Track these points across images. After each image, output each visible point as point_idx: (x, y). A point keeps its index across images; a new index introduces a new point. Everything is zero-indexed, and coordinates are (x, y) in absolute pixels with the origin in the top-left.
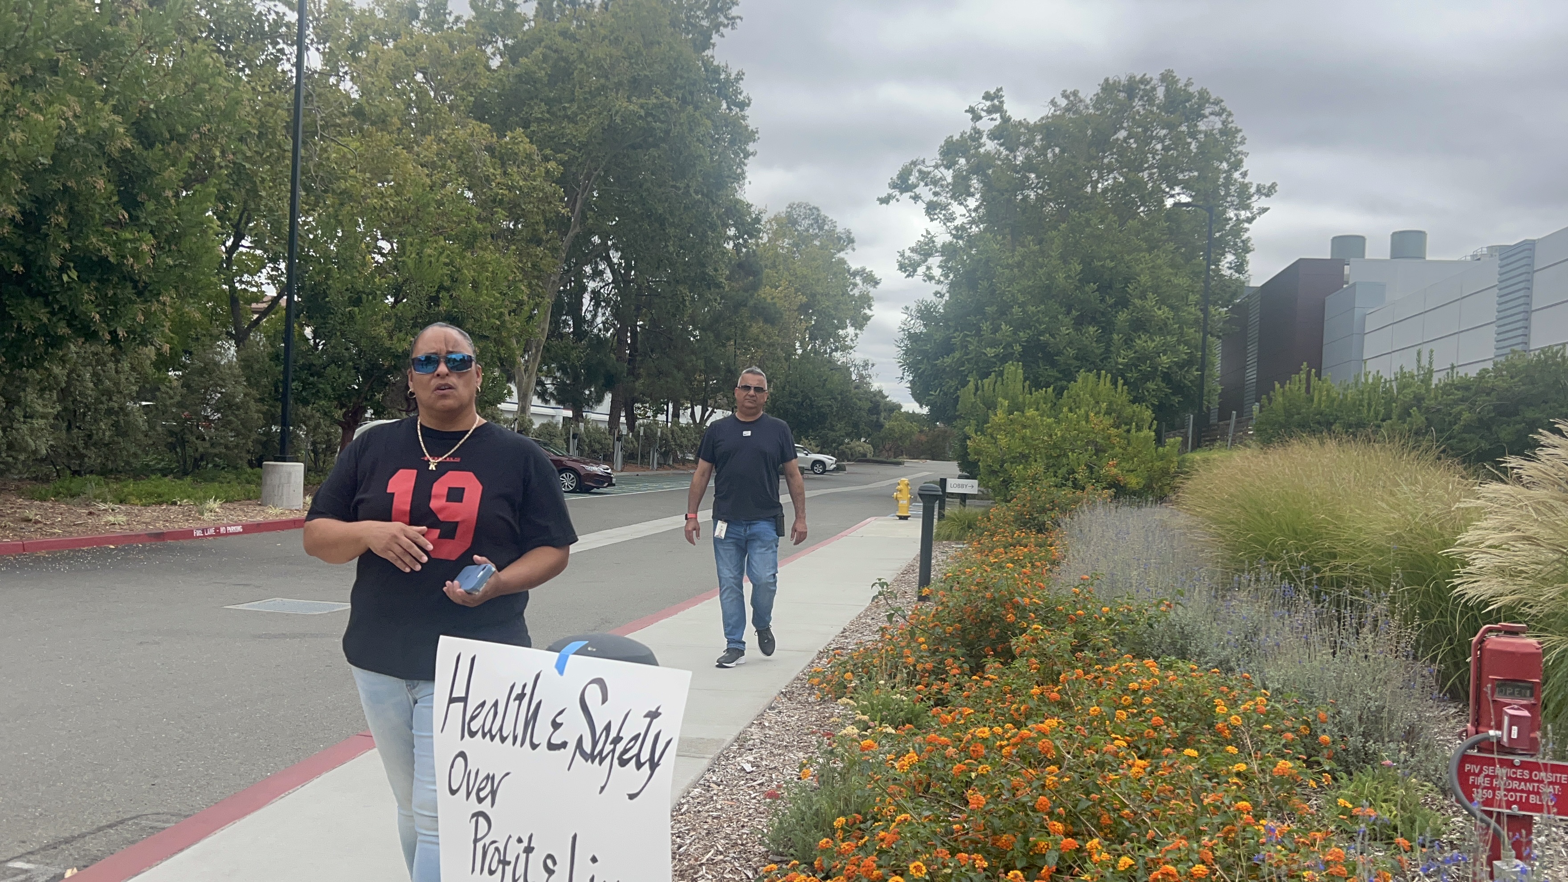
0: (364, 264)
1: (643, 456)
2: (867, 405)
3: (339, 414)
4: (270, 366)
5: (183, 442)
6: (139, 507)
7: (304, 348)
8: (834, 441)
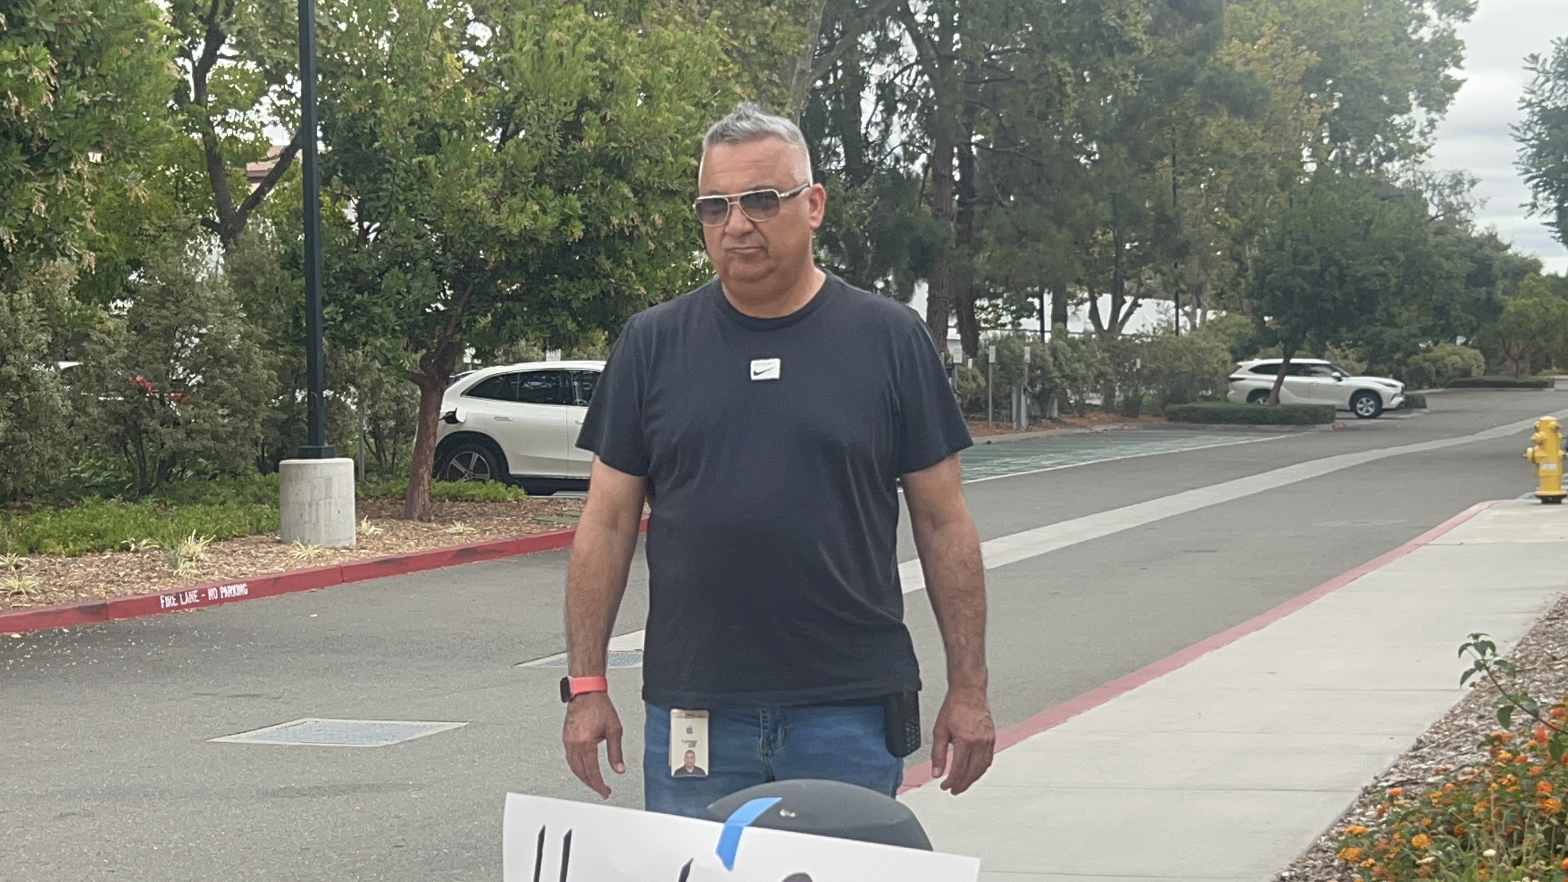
0: (441, 72)
1: (996, 405)
2: (1464, 267)
3: (412, 360)
4: (283, 279)
5: (138, 433)
6: (63, 559)
7: (342, 240)
8: (1396, 348)
